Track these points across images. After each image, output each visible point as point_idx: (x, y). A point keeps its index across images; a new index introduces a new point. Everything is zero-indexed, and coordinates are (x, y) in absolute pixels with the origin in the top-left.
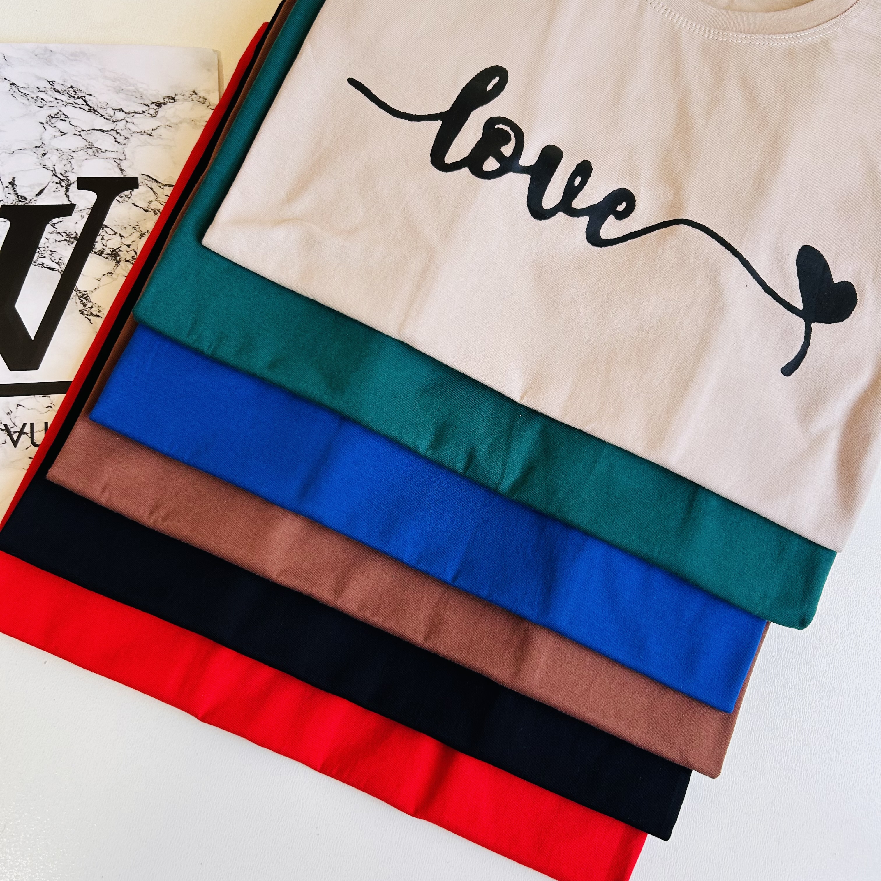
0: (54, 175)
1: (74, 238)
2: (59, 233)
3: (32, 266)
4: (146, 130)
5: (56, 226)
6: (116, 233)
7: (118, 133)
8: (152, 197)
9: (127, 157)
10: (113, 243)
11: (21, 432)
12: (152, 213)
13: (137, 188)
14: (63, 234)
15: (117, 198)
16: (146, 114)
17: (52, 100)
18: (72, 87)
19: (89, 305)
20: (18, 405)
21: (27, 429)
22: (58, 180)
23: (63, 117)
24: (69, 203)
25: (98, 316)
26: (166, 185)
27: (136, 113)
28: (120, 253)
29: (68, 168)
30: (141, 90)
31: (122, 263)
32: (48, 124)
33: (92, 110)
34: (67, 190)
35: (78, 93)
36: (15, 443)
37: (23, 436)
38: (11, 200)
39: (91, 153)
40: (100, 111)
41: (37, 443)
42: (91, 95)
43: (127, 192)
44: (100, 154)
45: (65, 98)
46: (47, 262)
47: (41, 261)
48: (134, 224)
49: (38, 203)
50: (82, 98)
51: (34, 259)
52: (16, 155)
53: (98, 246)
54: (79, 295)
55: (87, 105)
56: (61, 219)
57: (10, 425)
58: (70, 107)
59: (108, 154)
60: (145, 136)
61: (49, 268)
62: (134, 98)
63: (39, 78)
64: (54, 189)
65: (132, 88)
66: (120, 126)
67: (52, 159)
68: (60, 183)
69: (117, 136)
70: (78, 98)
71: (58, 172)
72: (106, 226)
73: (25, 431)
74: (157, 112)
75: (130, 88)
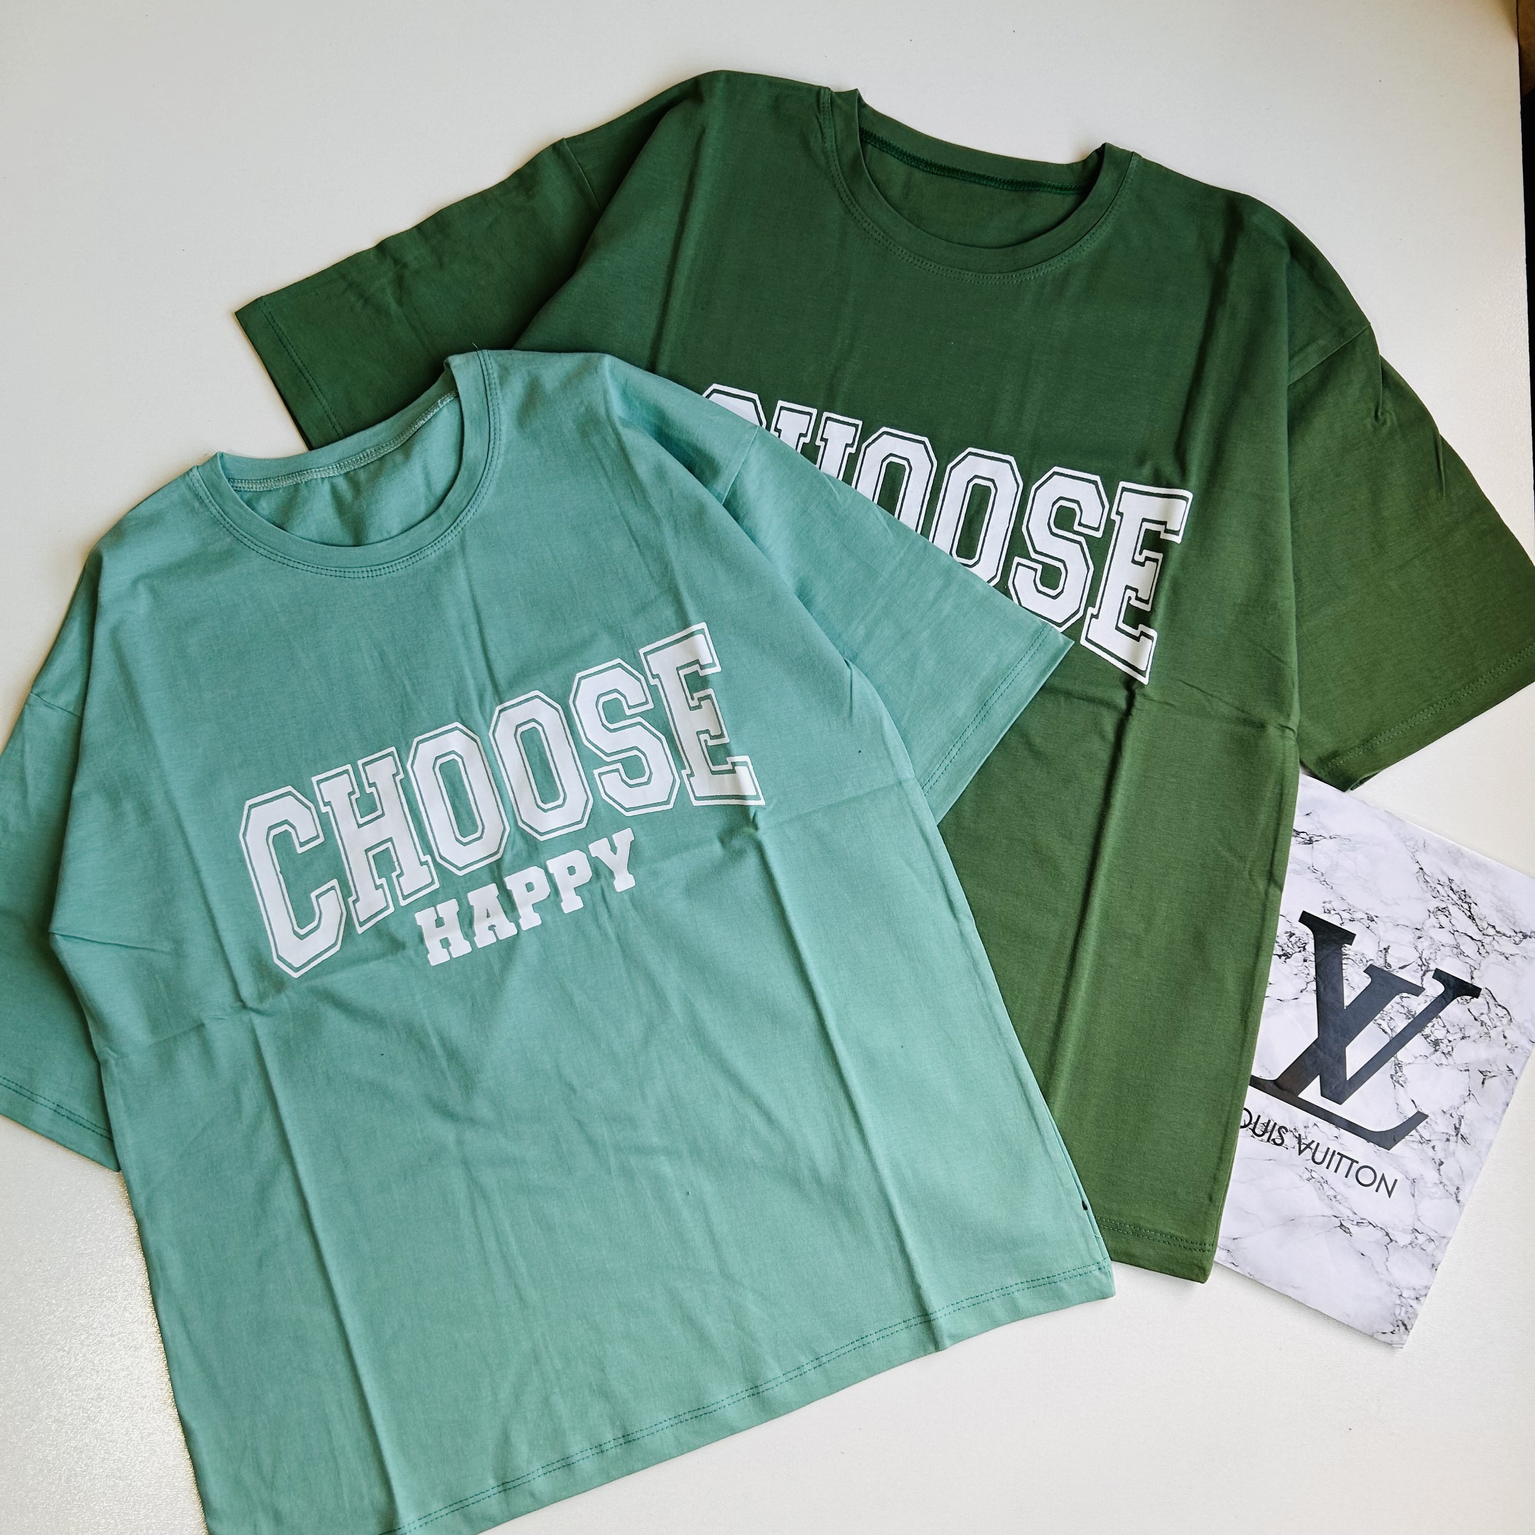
0: (1420, 958)
1: (1413, 1015)
2: (1403, 1006)
3: (1372, 1023)
4: (1506, 952)
5: (1404, 999)
6: (1444, 1027)
7: (1483, 945)
8: (1485, 1011)
9: (1481, 969)
10: (1439, 1034)
11: (1308, 1146)
12: (1479, 1024)
13: (1477, 997)
14: (1406, 1009)
15: (1459, 998)
16: (1512, 939)
17: (1446, 895)
18: (1464, 891)
19: (1400, 1074)
20: (1315, 1124)
21: (1313, 1146)
22: (1420, 963)
23: (1447, 913)
24: (1421, 986)
25: (1402, 1086)
26: (1500, 1006)
27: (1504, 935)
28: (1441, 1044)
29: (1433, 956)
30: (1516, 917)
31: (1438, 1053)
32: (1433, 913)
33: (1471, 917)
34: (1424, 975)
35: (1467, 898)
36: (1300, 1152)
37: (1308, 1149)
38: (1379, 963)
39: (1455, 953)
40: (1477, 920)
41: (1316, 1161)
42: (1476, 904)
43: (1468, 998)
44: (1462, 957)
45: (1455, 898)
46: (1384, 1025)
47: (1380, 1021)
48: (1462, 1026)
49: (1398, 975)
50: (1468, 903)
51: (1376, 1018)
52: (1399, 928)
53: (1427, 1031)
54: (1397, 1062)
55: (1470, 911)
56: (1409, 995)
57: (1303, 1136)
58: (1456, 907)
59: (1467, 960)
60: (1503, 958)
61: (1384, 1030)
62: (1508, 922)
63: (1443, 873)
64: (1415, 969)
65: (1510, 912)
66: (1487, 940)
67: (1424, 944)
68: (1421, 966)
69: (1481, 948)
70: (1466, 902)
71: (1424, 956)
72: (1440, 1018)
73: (1311, 1146)
74: (1521, 941)
75: (1508, 911)
